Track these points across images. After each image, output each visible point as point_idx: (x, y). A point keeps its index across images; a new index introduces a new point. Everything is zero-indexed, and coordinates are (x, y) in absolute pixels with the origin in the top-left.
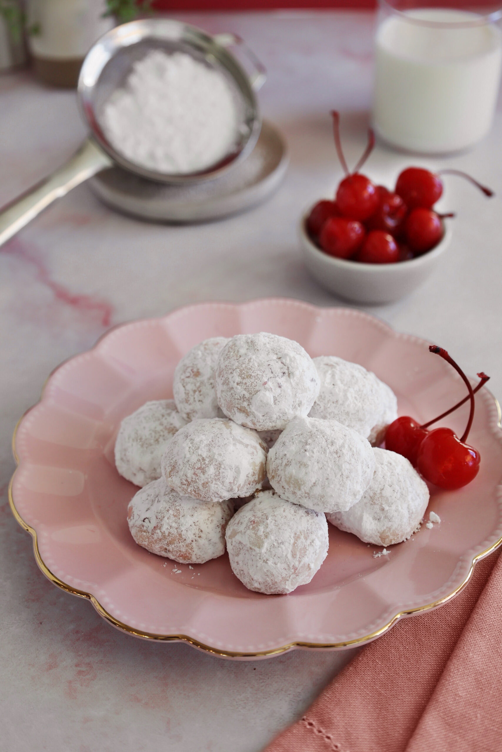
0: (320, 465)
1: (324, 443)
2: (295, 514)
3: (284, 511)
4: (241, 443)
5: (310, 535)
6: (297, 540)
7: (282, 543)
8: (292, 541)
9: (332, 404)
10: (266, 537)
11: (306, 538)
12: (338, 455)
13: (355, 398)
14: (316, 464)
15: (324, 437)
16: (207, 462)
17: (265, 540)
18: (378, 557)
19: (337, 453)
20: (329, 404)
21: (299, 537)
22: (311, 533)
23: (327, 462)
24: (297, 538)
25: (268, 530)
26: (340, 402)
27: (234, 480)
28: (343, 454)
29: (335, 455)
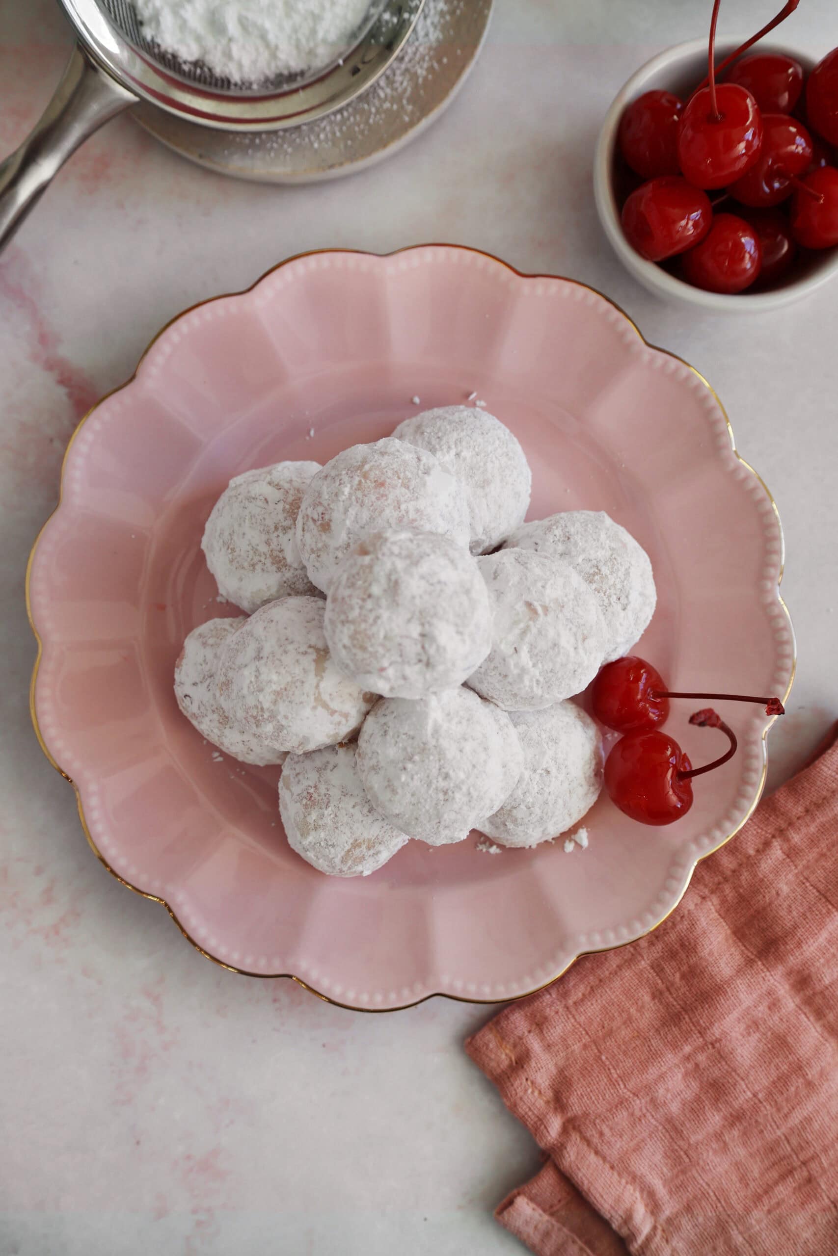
0: (414, 800)
1: (435, 772)
2: (368, 814)
3: (354, 807)
4: (325, 706)
5: (376, 846)
6: (355, 848)
7: (333, 846)
8: (347, 847)
9: (497, 675)
10: (315, 829)
11: (369, 848)
12: (446, 797)
13: (538, 682)
14: (409, 795)
15: (440, 760)
16: (265, 716)
17: (313, 833)
18: (482, 850)
19: (445, 793)
20: (493, 673)
21: (359, 846)
22: (380, 843)
23: (426, 800)
24: (356, 845)
25: (320, 823)
26: (510, 679)
27: (299, 745)
28: (453, 798)
29: (441, 796)
